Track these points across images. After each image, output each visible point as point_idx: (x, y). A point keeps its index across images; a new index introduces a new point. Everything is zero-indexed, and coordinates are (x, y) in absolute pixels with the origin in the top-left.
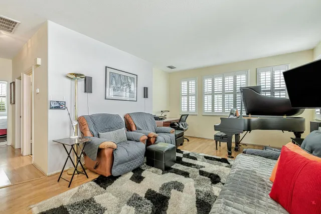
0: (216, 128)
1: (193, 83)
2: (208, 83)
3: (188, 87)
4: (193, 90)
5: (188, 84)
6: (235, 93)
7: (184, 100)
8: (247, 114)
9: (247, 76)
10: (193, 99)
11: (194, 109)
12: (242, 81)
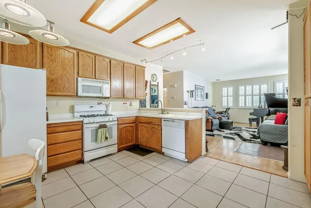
0: (251, 114)
1: (231, 89)
2: (242, 89)
3: (227, 91)
4: (231, 93)
5: (228, 89)
6: (260, 95)
7: (225, 99)
8: (268, 107)
9: (268, 85)
10: (231, 99)
11: (232, 105)
12: (265, 89)
